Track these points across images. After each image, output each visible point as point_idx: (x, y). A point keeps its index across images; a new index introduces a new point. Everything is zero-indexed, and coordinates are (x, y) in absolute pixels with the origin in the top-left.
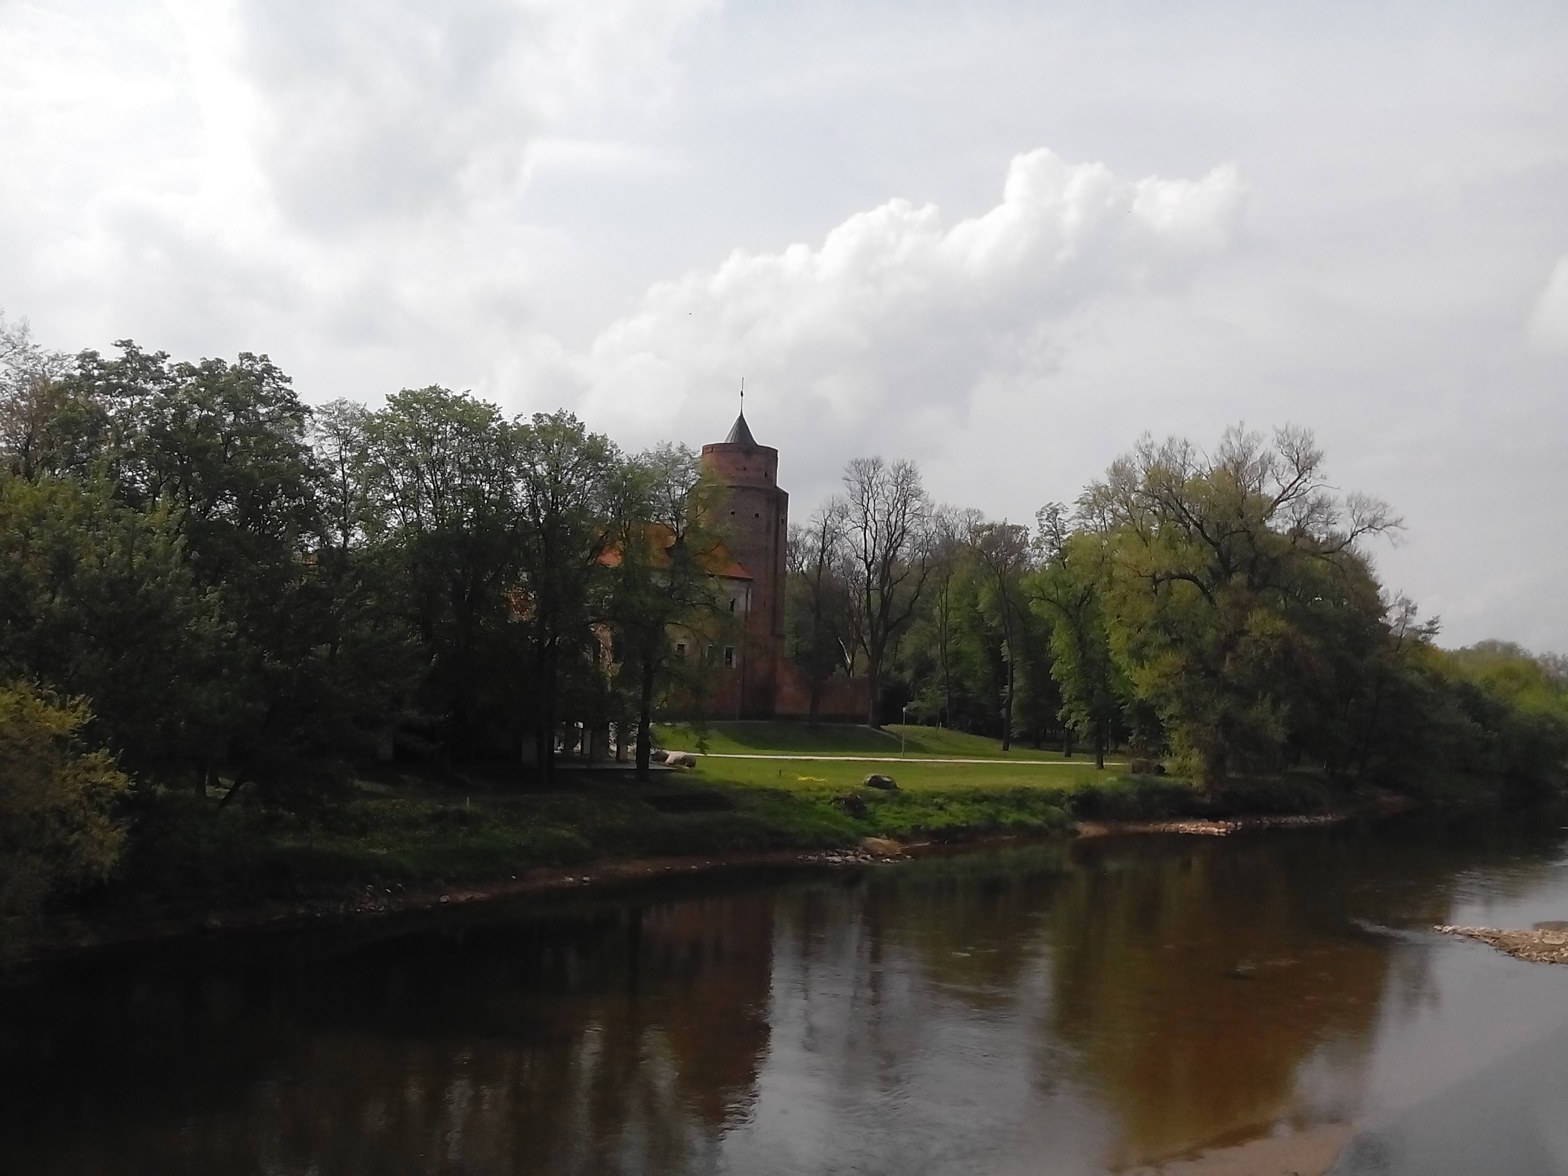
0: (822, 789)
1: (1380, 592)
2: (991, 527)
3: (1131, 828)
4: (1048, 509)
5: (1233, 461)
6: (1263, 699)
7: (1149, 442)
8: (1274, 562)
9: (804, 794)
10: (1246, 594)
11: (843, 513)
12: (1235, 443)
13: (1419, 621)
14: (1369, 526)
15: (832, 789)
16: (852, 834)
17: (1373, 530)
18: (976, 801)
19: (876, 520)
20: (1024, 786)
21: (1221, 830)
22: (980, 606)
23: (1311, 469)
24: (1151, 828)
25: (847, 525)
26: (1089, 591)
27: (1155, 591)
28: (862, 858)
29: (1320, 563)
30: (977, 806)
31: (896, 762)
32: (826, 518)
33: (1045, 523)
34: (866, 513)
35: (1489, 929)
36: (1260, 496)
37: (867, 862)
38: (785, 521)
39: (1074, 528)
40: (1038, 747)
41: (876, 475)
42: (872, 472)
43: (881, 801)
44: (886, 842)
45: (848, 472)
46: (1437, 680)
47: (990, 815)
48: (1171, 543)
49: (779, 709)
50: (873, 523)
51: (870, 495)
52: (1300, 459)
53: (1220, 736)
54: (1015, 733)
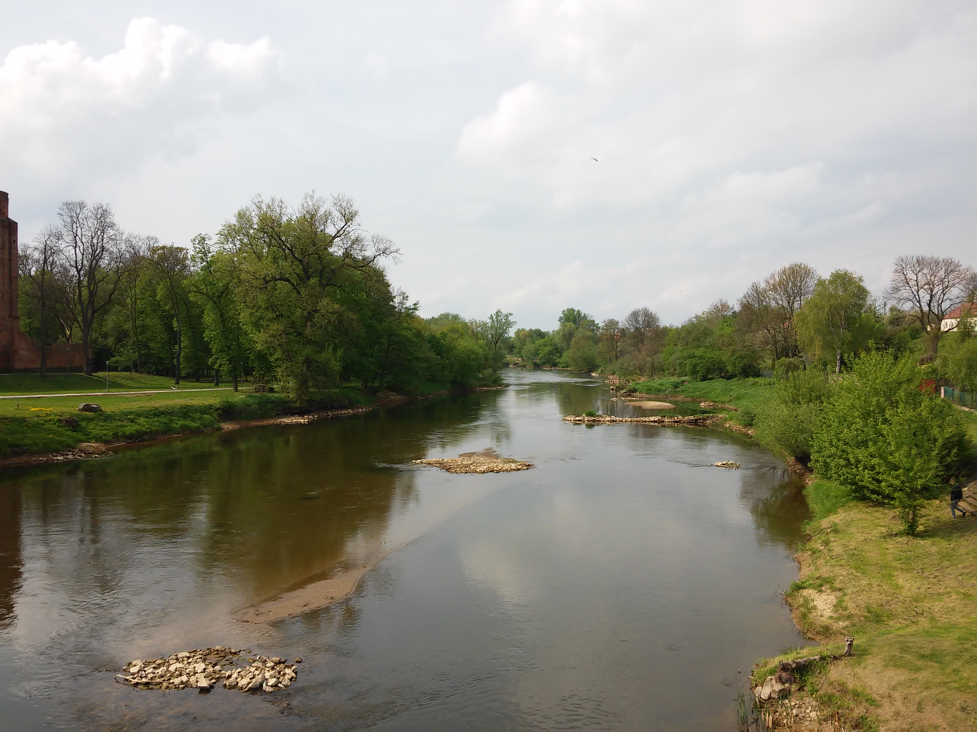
0: (48, 415)
1: (391, 289)
2: (163, 248)
3: (254, 424)
4: (199, 237)
5: (309, 213)
6: (328, 346)
7: (260, 200)
8: (333, 271)
9: (35, 419)
10: (318, 289)
11: (59, 237)
12: (310, 203)
13: (409, 304)
14: (383, 253)
15: (56, 415)
16: (71, 442)
17: (385, 255)
18: (155, 415)
19: (83, 241)
20: (187, 404)
21: (305, 421)
22: (158, 297)
23: (352, 220)
24: (265, 423)
25: (62, 245)
26: (226, 287)
27: (266, 288)
28: (79, 456)
29: (359, 272)
30: (156, 419)
31: (102, 395)
32: (46, 239)
33: (198, 246)
34: (75, 237)
36: (325, 234)
37: (81, 458)
38: (15, 241)
39: (216, 250)
40: (198, 381)
41: (81, 213)
42: (79, 210)
43: (91, 419)
44: (95, 445)
45: (61, 210)
46: (418, 334)
47: (165, 423)
48: (275, 259)
49: (18, 365)
50: (81, 243)
51: (78, 225)
52: (346, 214)
53: (304, 369)
54: (183, 373)
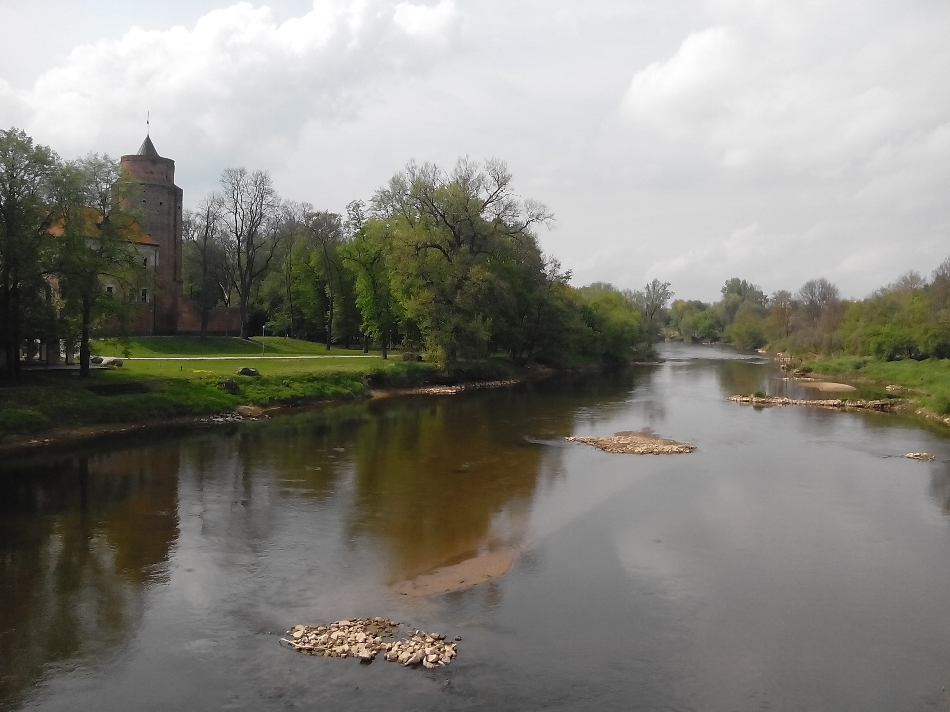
0: (209, 377)
1: (541, 256)
2: (318, 214)
3: (403, 392)
4: (353, 204)
5: (462, 178)
6: (477, 317)
7: (414, 165)
8: (485, 238)
9: (198, 381)
10: (469, 257)
11: (221, 203)
12: (463, 168)
13: (561, 272)
14: (536, 218)
15: (216, 378)
16: (230, 405)
17: (538, 220)
18: (309, 380)
19: (243, 208)
20: (339, 370)
21: (453, 391)
22: (312, 263)
23: (505, 184)
24: (414, 392)
25: (224, 211)
26: (379, 255)
27: (418, 254)
28: (237, 418)
29: (510, 239)
30: (310, 384)
31: (258, 359)
32: (209, 206)
33: (352, 212)
34: (236, 203)
35: (592, 438)
36: (477, 199)
37: (240, 420)
38: (180, 208)
39: (369, 216)
40: (348, 348)
41: (242, 179)
42: (239, 177)
43: (249, 383)
44: (252, 408)
45: (224, 177)
46: (570, 305)
47: (318, 389)
48: (427, 226)
49: (180, 328)
50: (241, 210)
51: (239, 192)
52: (499, 178)
53: (453, 338)
54: (334, 339)
